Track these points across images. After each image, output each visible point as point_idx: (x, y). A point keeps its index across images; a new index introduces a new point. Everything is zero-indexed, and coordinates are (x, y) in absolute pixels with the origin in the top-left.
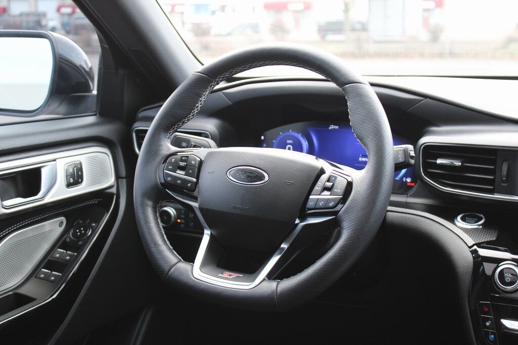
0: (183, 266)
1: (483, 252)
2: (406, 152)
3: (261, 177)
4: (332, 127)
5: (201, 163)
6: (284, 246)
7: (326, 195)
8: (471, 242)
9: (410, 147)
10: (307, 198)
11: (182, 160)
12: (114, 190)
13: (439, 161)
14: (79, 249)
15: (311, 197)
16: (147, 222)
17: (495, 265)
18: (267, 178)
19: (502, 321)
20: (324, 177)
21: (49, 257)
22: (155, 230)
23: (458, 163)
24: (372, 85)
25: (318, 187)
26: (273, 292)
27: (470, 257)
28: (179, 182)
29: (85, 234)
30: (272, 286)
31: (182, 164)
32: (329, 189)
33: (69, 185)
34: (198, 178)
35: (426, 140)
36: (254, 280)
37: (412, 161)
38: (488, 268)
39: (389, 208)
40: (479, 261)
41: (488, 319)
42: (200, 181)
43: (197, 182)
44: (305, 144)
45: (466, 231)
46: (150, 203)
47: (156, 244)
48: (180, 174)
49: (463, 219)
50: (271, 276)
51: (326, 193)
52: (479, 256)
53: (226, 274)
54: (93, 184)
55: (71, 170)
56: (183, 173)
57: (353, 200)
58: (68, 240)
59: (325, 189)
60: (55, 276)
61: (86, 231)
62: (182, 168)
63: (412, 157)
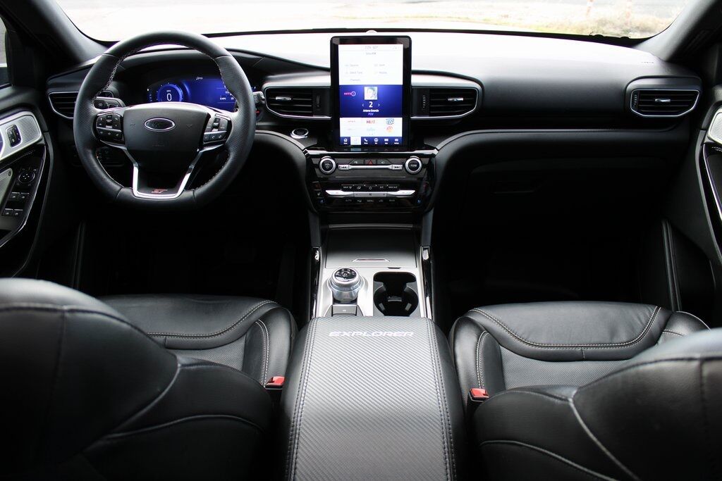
0: (125, 190)
1: (311, 152)
2: (259, 96)
3: (170, 125)
4: (198, 78)
5: (122, 118)
6: (192, 167)
7: (215, 131)
8: (303, 147)
9: (261, 93)
10: (203, 134)
11: (108, 119)
12: (43, 142)
13: (277, 98)
14: (30, 190)
15: (205, 133)
16: (91, 164)
17: (319, 159)
18: (174, 124)
19: (327, 191)
20: (212, 119)
21: (7, 200)
22: (99, 169)
23: (289, 99)
24: (228, 50)
25: (208, 127)
26: (192, 198)
27: (303, 156)
28: (109, 134)
29: (31, 178)
30: (190, 194)
31: (109, 121)
32: (217, 127)
33: (13, 144)
34: (122, 129)
35: (267, 85)
36: (177, 192)
37: (264, 102)
38: (315, 161)
39: (257, 131)
40: (309, 157)
41: (318, 192)
42: (125, 131)
43: (123, 133)
44: (180, 92)
45: (298, 140)
46: (90, 151)
47: (102, 179)
48: (109, 128)
49: (296, 133)
50: (187, 188)
51: (215, 130)
52: (308, 155)
53: (156, 191)
54: (28, 140)
55: (11, 133)
56: (111, 127)
57: (234, 133)
58: (18, 184)
59: (214, 127)
60: (17, 212)
61: (31, 176)
62: (109, 124)
63: (263, 100)
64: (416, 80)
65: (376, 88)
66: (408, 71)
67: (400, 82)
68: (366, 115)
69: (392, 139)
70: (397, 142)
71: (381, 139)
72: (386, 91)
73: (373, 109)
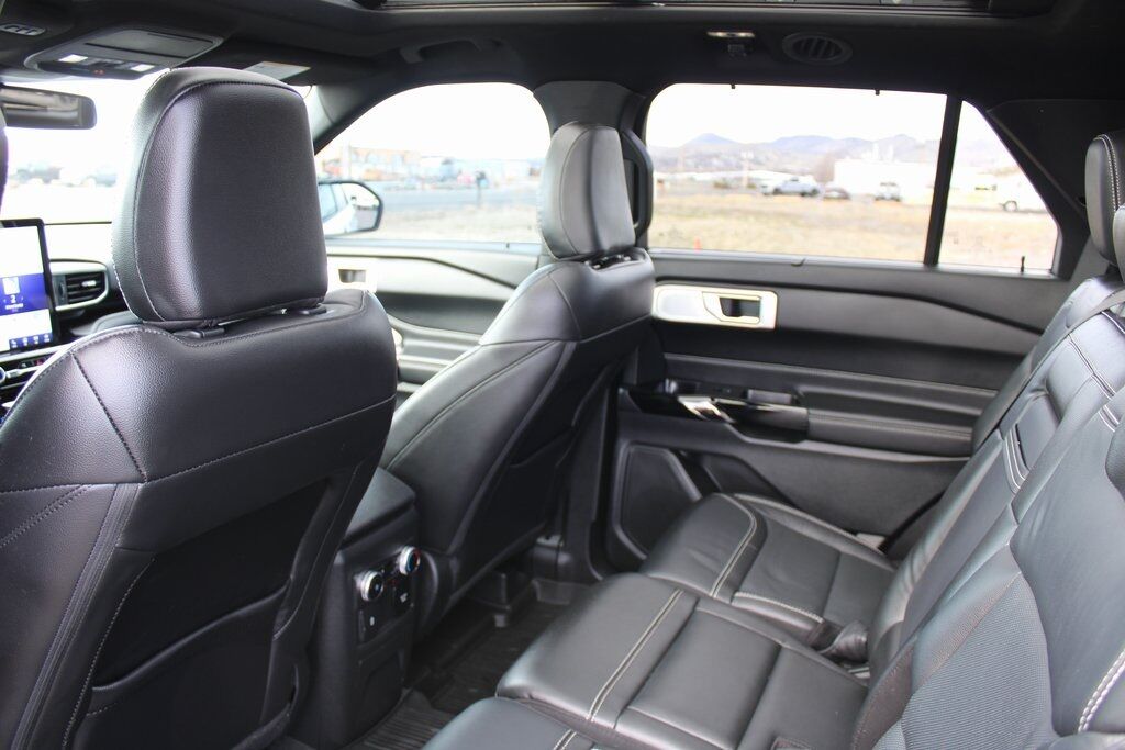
64: (55, 269)
65: (16, 280)
66: (46, 261)
67: (41, 271)
68: (10, 312)
69: (41, 337)
70: (47, 340)
71: (30, 339)
72: (27, 282)
73: (17, 303)
